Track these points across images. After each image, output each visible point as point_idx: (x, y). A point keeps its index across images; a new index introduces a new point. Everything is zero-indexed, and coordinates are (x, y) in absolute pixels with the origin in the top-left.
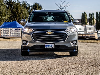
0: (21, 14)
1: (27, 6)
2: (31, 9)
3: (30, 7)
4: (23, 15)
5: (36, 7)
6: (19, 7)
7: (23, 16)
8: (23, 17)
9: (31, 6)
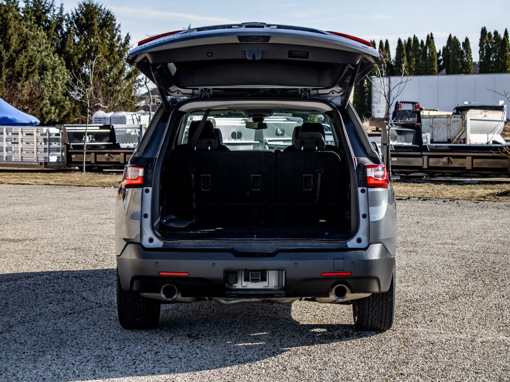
0: (21, 50)
1: (49, 15)
2: (65, 30)
3: (61, 20)
4: (31, 57)
5: (87, 20)
6: (12, 23)
7: (30, 61)
8: (28, 67)
9: (68, 15)
